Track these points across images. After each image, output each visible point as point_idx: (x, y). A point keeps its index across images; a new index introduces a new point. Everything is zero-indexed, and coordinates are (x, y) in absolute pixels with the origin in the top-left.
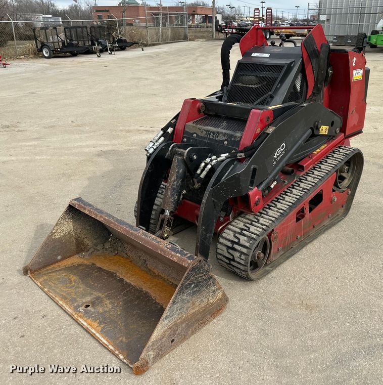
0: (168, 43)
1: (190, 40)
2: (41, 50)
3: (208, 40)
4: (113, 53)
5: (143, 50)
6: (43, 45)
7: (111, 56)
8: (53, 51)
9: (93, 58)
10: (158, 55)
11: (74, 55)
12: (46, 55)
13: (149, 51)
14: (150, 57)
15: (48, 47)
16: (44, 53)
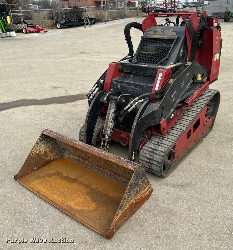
0: (116, 20)
1: (128, 18)
2: (56, 24)
3: (138, 17)
4: (91, 25)
5: (105, 24)
6: (57, 22)
7: (90, 27)
8: (62, 25)
9: (82, 28)
10: (115, 26)
11: (71, 27)
12: (58, 27)
13: (109, 24)
14: (112, 27)
15: (60, 23)
16: (57, 26)
